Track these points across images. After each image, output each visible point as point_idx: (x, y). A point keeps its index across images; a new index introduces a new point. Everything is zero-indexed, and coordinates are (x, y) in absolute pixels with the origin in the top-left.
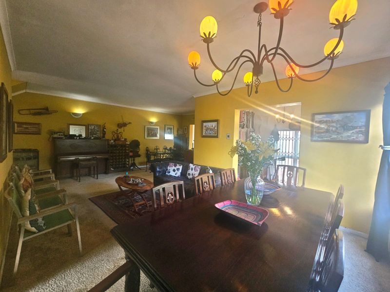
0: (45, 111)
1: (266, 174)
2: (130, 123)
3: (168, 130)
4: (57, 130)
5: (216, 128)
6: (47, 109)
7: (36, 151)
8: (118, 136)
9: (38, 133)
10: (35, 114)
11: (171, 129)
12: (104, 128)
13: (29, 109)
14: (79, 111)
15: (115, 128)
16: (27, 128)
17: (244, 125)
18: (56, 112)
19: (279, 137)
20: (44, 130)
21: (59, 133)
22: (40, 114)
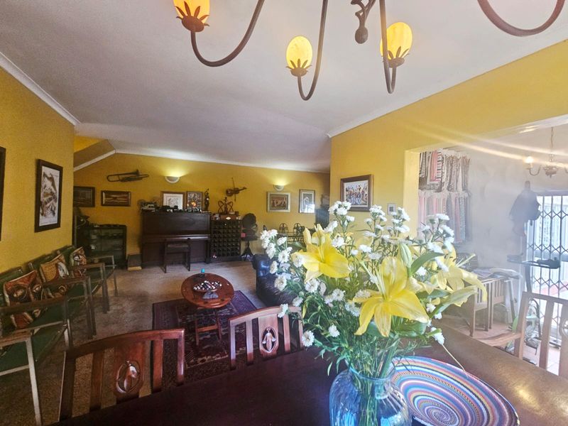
0: (135, 176)
1: (504, 294)
2: (245, 188)
3: (304, 198)
4: (147, 200)
5: (366, 193)
6: (137, 173)
7: (123, 228)
8: (226, 208)
9: (127, 205)
10: (123, 180)
11: (310, 196)
12: (207, 196)
13: (118, 175)
14: (176, 173)
15: (222, 196)
16: (116, 198)
17: (442, 184)
18: (147, 176)
19: (540, 209)
20: (134, 200)
21: (149, 203)
22: (129, 179)
